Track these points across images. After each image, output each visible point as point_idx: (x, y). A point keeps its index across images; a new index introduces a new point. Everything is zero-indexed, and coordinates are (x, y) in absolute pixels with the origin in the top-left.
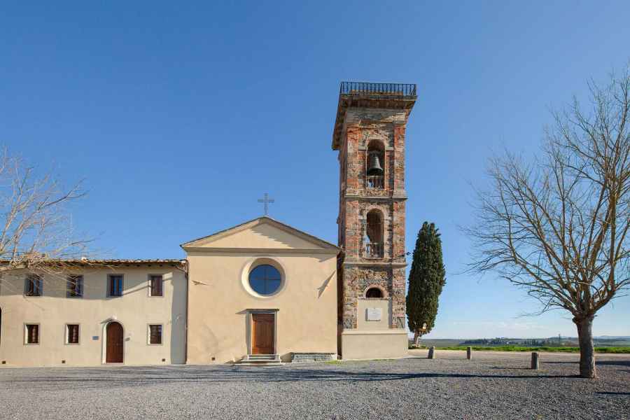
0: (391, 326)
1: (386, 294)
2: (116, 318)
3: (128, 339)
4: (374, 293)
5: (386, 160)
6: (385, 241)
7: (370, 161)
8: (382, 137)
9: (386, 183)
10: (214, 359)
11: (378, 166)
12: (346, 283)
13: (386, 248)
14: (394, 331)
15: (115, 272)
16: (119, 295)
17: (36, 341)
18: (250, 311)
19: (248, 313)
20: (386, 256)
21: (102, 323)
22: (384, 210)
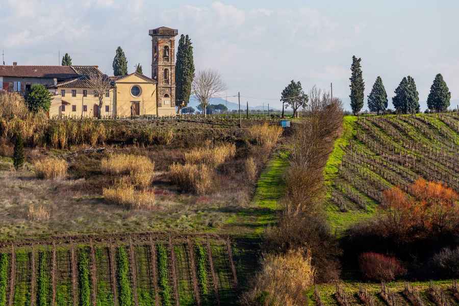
0: (171, 107)
1: (170, 96)
2: (97, 104)
4: (166, 96)
5: (170, 52)
6: (169, 79)
7: (165, 53)
8: (168, 44)
9: (170, 60)
11: (167, 55)
12: (159, 92)
13: (170, 81)
14: (173, 108)
16: (98, 96)
17: (75, 111)
20: (170, 84)
21: (92, 105)
22: (169, 68)
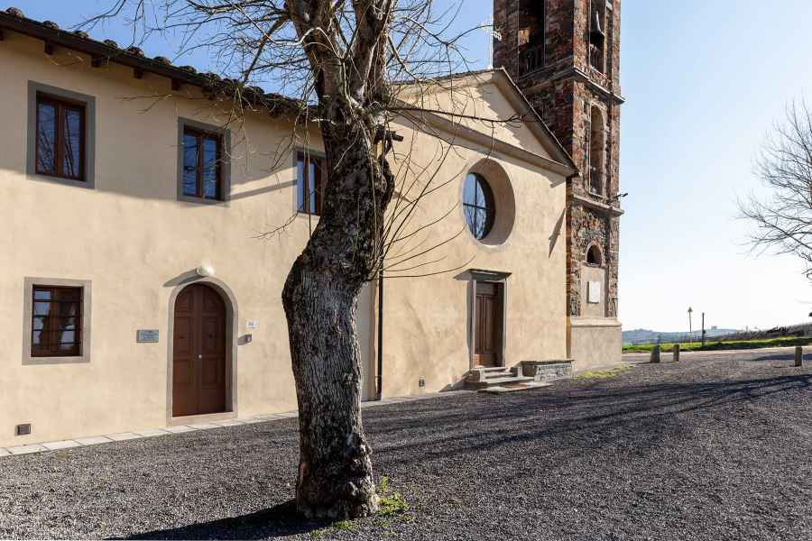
0: (607, 313)
1: (603, 258)
2: (211, 272)
3: (247, 339)
5: (606, 23)
6: (603, 167)
9: (605, 65)
10: (422, 383)
13: (604, 180)
14: (611, 321)
15: (212, 119)
16: (220, 196)
18: (473, 273)
19: (470, 276)
20: (604, 192)
21: (166, 285)
22: (603, 112)
